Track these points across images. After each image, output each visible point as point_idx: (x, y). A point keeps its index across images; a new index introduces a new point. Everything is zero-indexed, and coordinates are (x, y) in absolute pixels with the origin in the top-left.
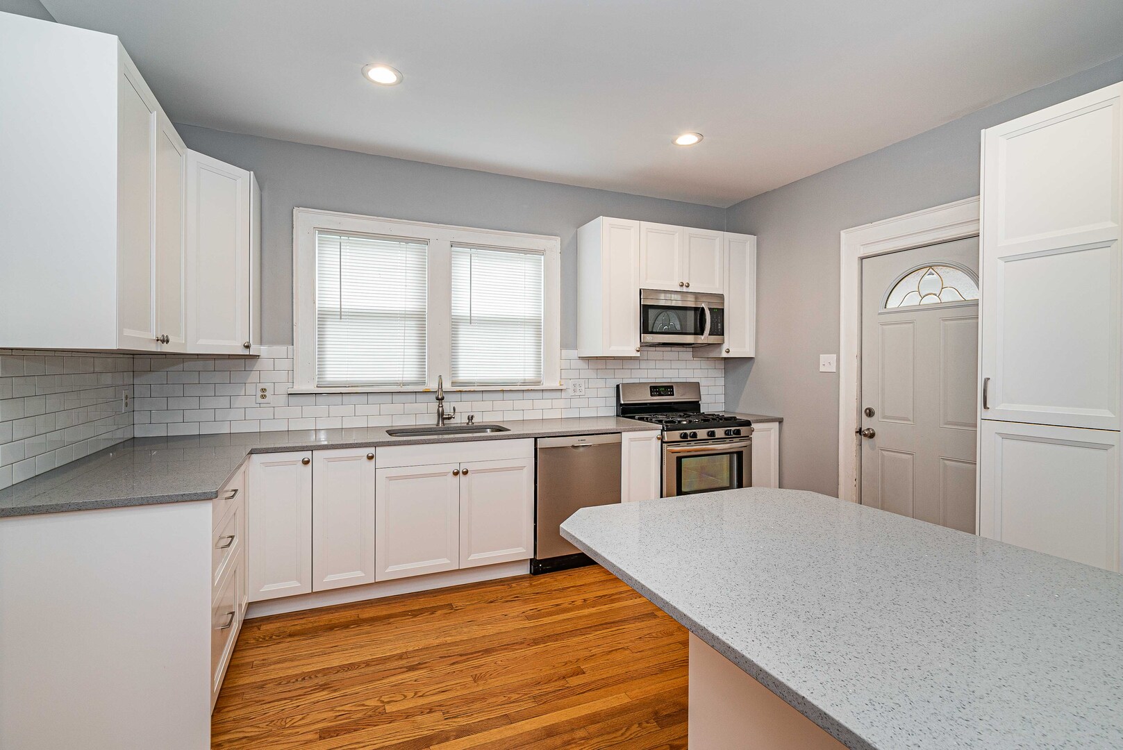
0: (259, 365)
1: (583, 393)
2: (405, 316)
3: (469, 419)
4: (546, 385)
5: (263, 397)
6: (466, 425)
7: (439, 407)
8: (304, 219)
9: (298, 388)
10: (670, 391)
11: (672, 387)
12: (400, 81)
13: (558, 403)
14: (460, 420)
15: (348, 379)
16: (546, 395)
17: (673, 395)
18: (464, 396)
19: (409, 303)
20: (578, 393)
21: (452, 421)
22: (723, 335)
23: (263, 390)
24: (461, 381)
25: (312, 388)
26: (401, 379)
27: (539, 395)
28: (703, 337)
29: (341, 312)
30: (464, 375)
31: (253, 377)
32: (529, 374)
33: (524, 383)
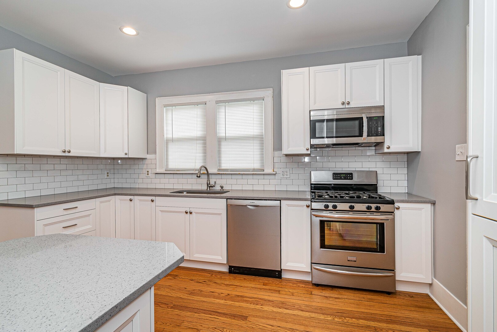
0: (146, 162)
1: (288, 176)
2: (197, 139)
3: (221, 187)
4: (266, 171)
5: (148, 174)
6: (220, 190)
7: (208, 181)
8: (159, 102)
9: (158, 171)
10: (350, 177)
11: (352, 174)
12: (138, 34)
13: (273, 182)
14: (217, 188)
15: (176, 168)
16: (266, 177)
17: (352, 179)
18: (223, 176)
19: (199, 133)
20: (285, 176)
21: (214, 188)
22: (384, 135)
23: (148, 172)
24: (222, 169)
25: (163, 171)
26: (194, 168)
27: (262, 177)
28: (362, 138)
29: (172, 137)
30: (224, 166)
31: (145, 166)
32: (257, 166)
33: (254, 170)
